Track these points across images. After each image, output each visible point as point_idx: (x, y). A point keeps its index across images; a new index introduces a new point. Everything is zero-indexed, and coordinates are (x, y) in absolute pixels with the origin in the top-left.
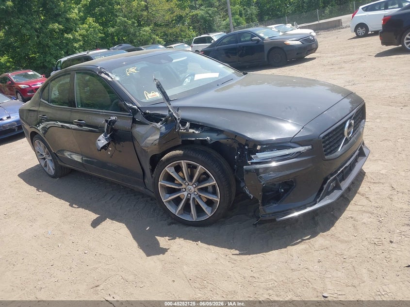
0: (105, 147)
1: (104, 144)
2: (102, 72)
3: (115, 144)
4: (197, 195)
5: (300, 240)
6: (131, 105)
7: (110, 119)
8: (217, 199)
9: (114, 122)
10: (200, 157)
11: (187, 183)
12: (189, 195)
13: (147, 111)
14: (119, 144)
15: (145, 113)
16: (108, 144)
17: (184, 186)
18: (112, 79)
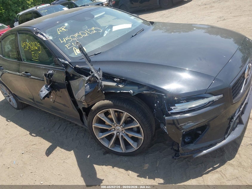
0: (47, 96)
1: (46, 94)
2: (38, 33)
3: (56, 91)
4: (125, 134)
5: (212, 168)
6: (63, 61)
7: (48, 73)
8: (141, 137)
9: (51, 75)
10: (125, 106)
11: (115, 125)
12: (118, 134)
13: (77, 66)
14: (59, 91)
15: (75, 68)
16: (50, 93)
17: (113, 127)
18: (46, 38)
